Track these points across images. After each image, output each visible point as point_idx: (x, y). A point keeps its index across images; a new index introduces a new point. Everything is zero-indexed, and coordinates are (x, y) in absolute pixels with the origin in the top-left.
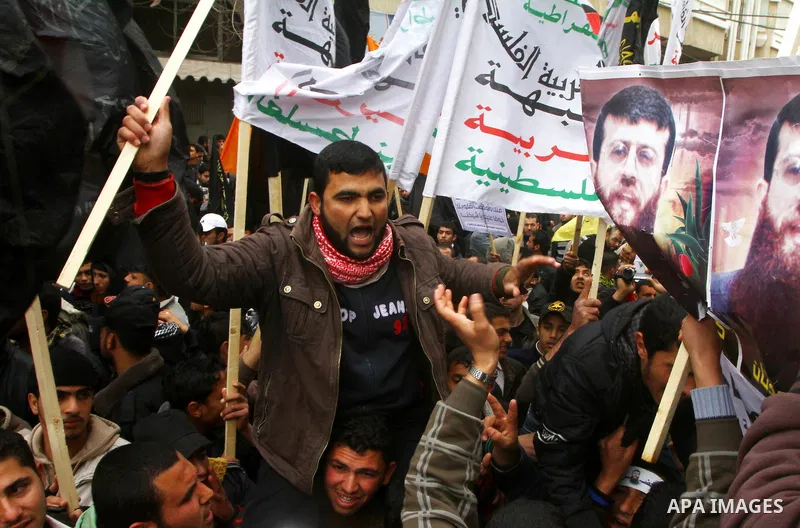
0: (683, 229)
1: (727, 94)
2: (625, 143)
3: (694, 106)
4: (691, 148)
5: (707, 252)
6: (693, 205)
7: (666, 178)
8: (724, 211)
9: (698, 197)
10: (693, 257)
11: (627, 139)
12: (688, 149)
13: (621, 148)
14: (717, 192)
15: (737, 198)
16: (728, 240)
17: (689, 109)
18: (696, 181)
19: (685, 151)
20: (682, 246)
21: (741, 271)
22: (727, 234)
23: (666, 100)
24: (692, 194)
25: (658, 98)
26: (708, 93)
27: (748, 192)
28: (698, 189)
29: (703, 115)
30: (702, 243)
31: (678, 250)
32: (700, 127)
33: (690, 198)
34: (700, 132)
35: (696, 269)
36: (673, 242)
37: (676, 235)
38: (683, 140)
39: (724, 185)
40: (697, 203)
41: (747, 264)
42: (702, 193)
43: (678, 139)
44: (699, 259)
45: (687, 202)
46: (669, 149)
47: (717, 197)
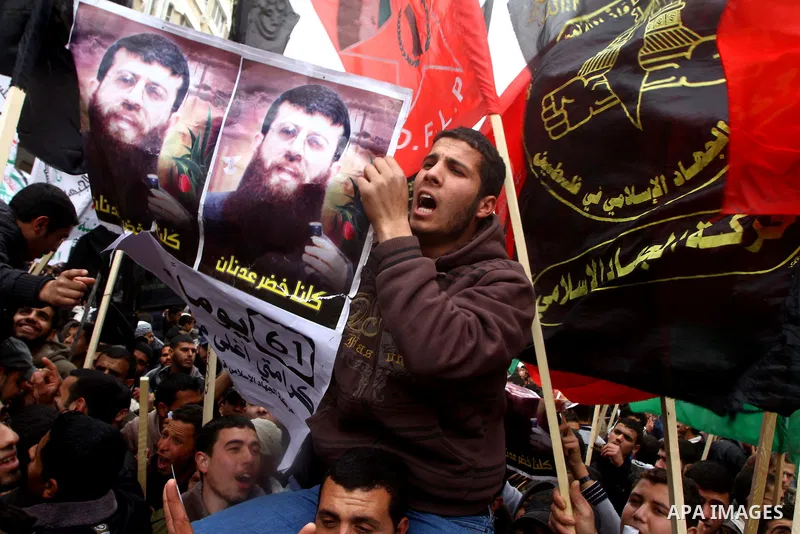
0: (188, 156)
1: (243, 69)
2: (134, 75)
3: (210, 68)
4: (204, 98)
5: (206, 176)
6: (201, 140)
7: (175, 115)
8: (226, 149)
9: (206, 135)
10: (193, 177)
11: (137, 73)
12: (201, 98)
13: (129, 77)
14: (223, 134)
15: (238, 141)
16: (226, 170)
17: (205, 68)
18: (208, 123)
19: (198, 98)
20: (185, 168)
21: (233, 193)
22: (225, 165)
23: (185, 56)
24: (202, 132)
25: (176, 50)
26: (226, 63)
27: (246, 139)
28: (207, 129)
29: (219, 77)
30: (203, 169)
31: (181, 171)
32: (214, 85)
33: (200, 134)
34: (215, 89)
35: (193, 187)
36: (177, 164)
37: (182, 159)
38: (196, 90)
39: (229, 130)
40: (205, 139)
41: (239, 188)
42: (210, 132)
43: (191, 87)
44: (198, 181)
45: (196, 136)
46: (182, 92)
47: (222, 138)
